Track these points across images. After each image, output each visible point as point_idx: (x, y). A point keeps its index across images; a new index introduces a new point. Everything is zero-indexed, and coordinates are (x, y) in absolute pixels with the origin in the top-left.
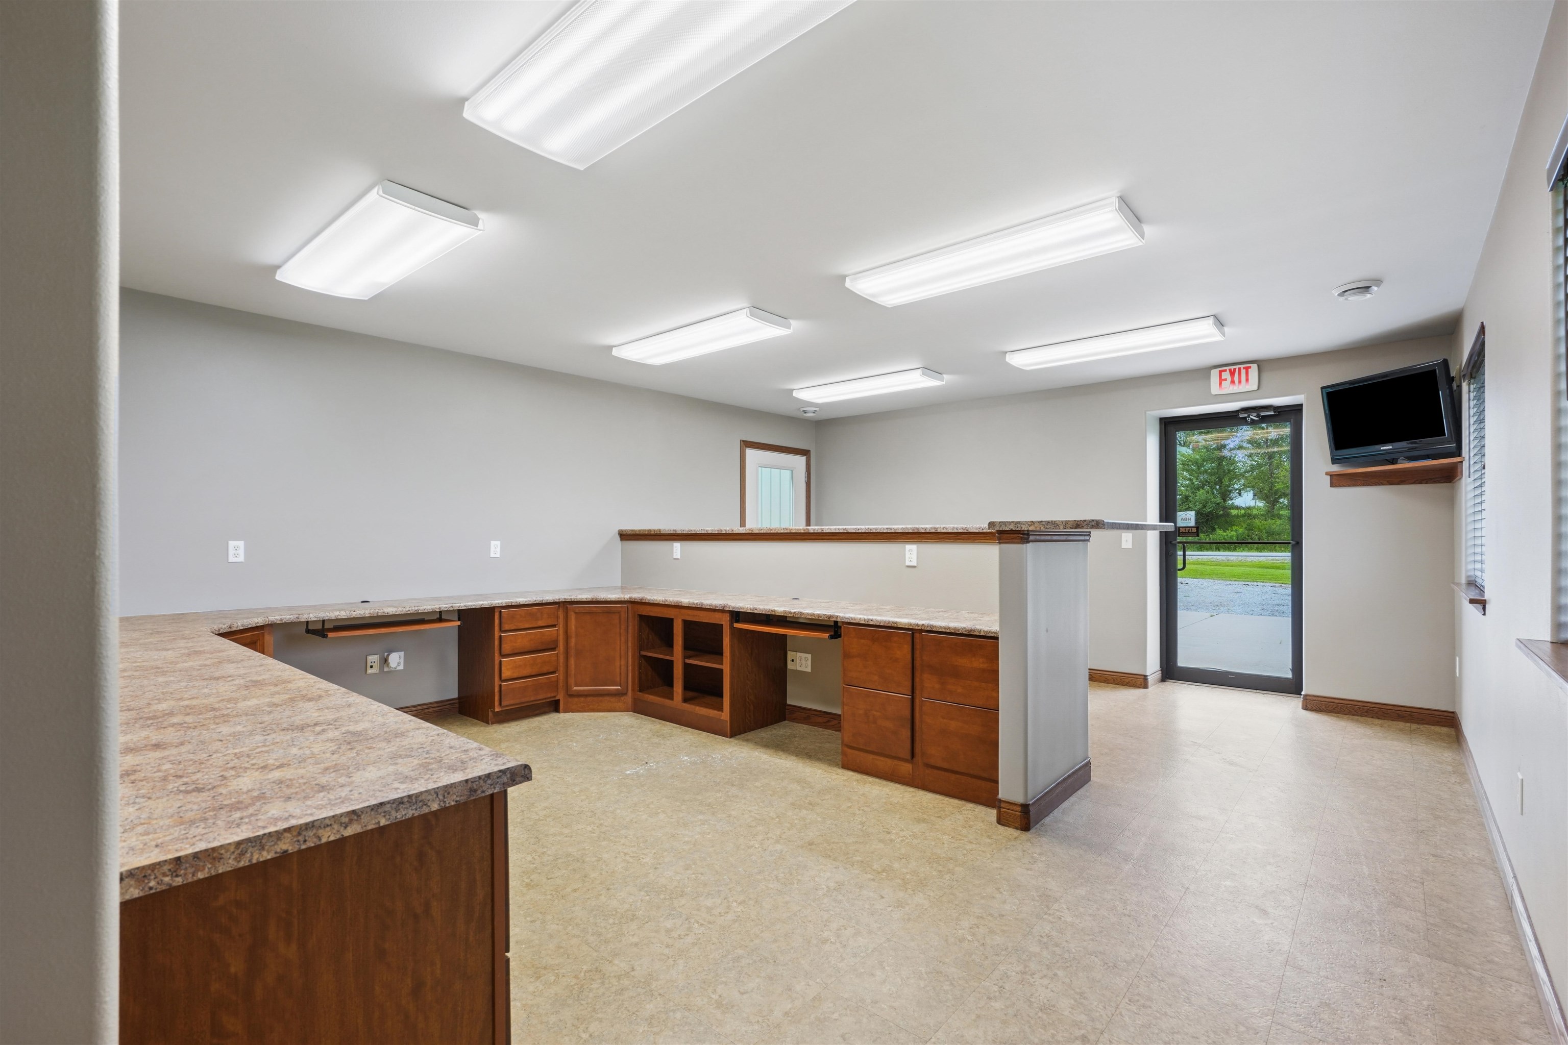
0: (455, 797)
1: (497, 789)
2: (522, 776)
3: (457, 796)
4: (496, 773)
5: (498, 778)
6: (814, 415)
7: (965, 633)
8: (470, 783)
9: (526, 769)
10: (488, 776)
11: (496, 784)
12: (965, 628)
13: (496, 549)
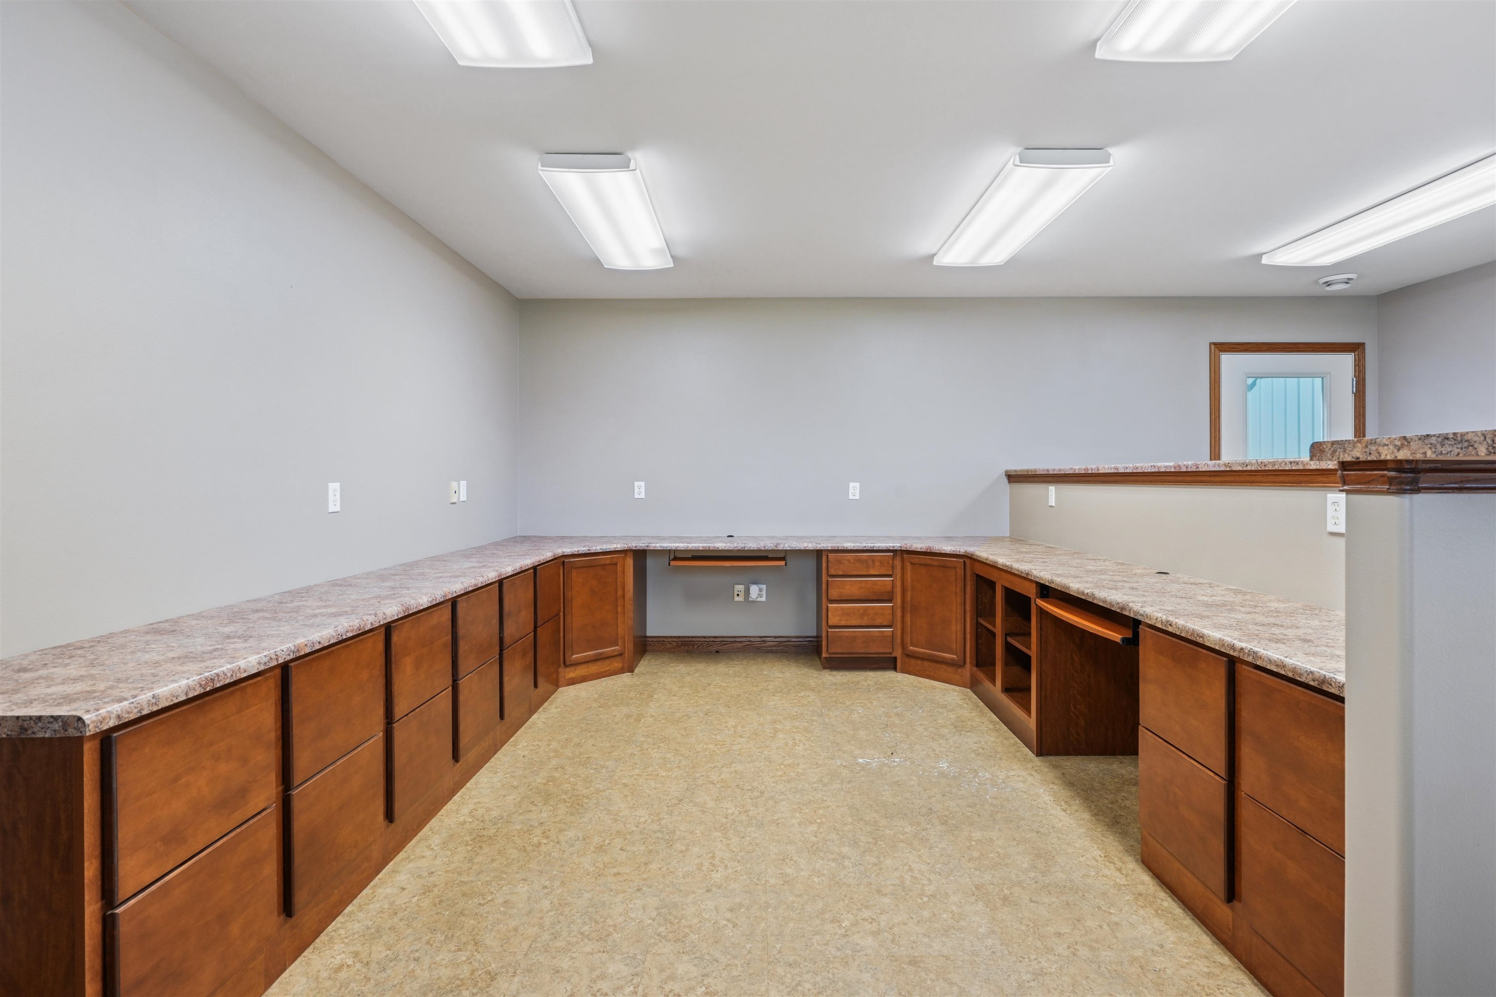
0: (6, 730)
1: (48, 734)
2: (75, 728)
3: (8, 730)
4: (47, 717)
5: (49, 723)
6: (1348, 286)
7: (1312, 683)
8: (20, 720)
9: (79, 722)
10: (40, 718)
11: (47, 729)
12: (1312, 672)
13: (854, 490)
